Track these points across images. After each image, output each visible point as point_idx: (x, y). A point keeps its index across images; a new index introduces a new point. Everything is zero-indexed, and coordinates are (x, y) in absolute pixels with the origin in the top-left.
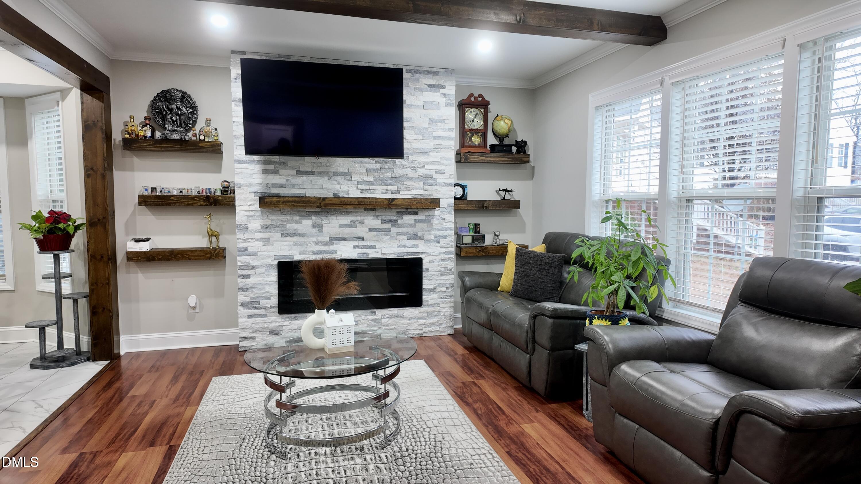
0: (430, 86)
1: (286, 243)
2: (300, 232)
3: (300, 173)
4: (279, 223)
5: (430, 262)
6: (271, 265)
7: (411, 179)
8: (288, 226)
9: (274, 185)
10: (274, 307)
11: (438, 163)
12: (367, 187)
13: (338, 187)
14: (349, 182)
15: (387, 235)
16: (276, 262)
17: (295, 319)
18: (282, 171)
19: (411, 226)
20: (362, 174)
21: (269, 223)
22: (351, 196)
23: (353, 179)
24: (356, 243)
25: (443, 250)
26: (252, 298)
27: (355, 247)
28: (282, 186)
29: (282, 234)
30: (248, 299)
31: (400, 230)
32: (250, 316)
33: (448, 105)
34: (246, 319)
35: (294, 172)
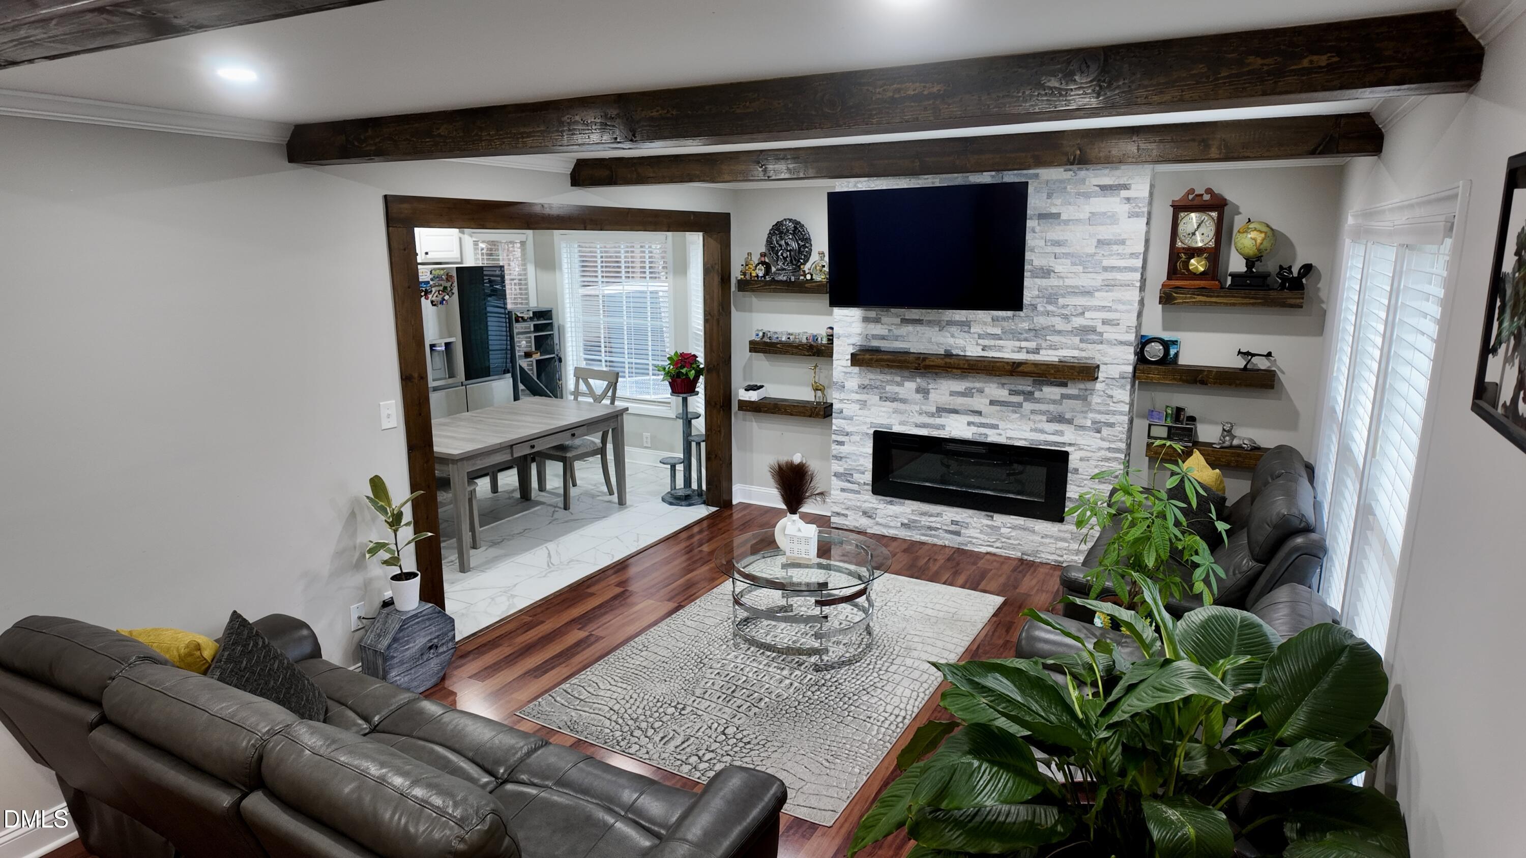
0: (1103, 188)
1: (883, 409)
2: (901, 396)
3: (905, 321)
4: (878, 383)
5: (1081, 460)
6: (867, 434)
7: (1059, 332)
8: (888, 388)
9: (875, 337)
10: (868, 484)
11: (1109, 309)
12: (992, 342)
13: (951, 341)
14: (966, 335)
15: (1016, 412)
16: (871, 431)
17: (891, 503)
18: (885, 319)
19: (1054, 402)
20: (985, 324)
21: (867, 382)
22: (968, 354)
23: (972, 330)
24: (972, 419)
25: (1106, 445)
26: (845, 469)
27: (969, 424)
28: (883, 338)
29: (881, 398)
30: (841, 470)
31: (1037, 407)
32: (843, 490)
33: (1133, 215)
34: (839, 492)
35: (898, 320)
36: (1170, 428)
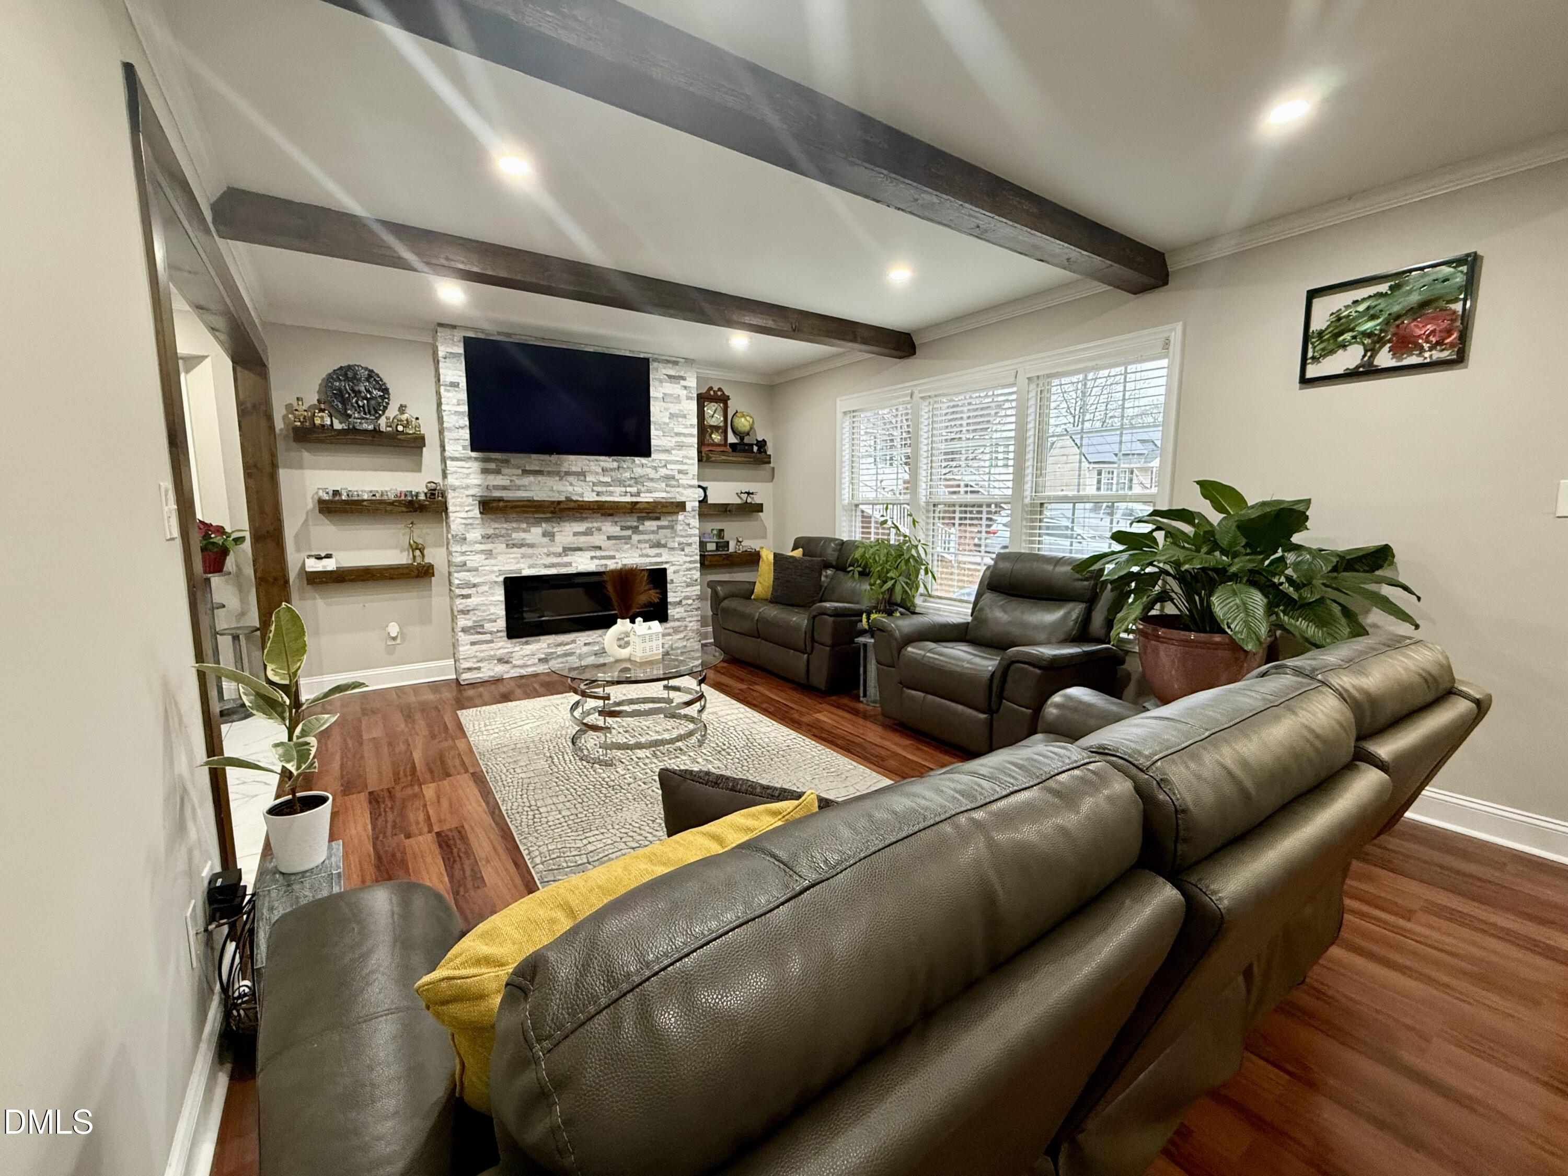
0: (670, 377)
1: (512, 556)
2: (528, 542)
3: (526, 472)
4: (503, 532)
5: (674, 572)
6: (496, 582)
7: (652, 480)
8: (514, 535)
9: (496, 488)
10: (501, 631)
11: (682, 463)
12: (604, 489)
13: (570, 489)
14: (583, 483)
15: (627, 544)
16: (501, 579)
17: (527, 643)
18: (505, 471)
19: (653, 532)
20: (597, 474)
21: (491, 532)
22: (586, 499)
23: (588, 479)
24: (593, 554)
25: (688, 559)
26: (475, 622)
27: (592, 558)
28: (505, 488)
29: (507, 545)
30: (470, 624)
31: (642, 537)
32: (473, 644)
33: (689, 398)
34: (469, 647)
35: (520, 472)
36: (717, 543)
